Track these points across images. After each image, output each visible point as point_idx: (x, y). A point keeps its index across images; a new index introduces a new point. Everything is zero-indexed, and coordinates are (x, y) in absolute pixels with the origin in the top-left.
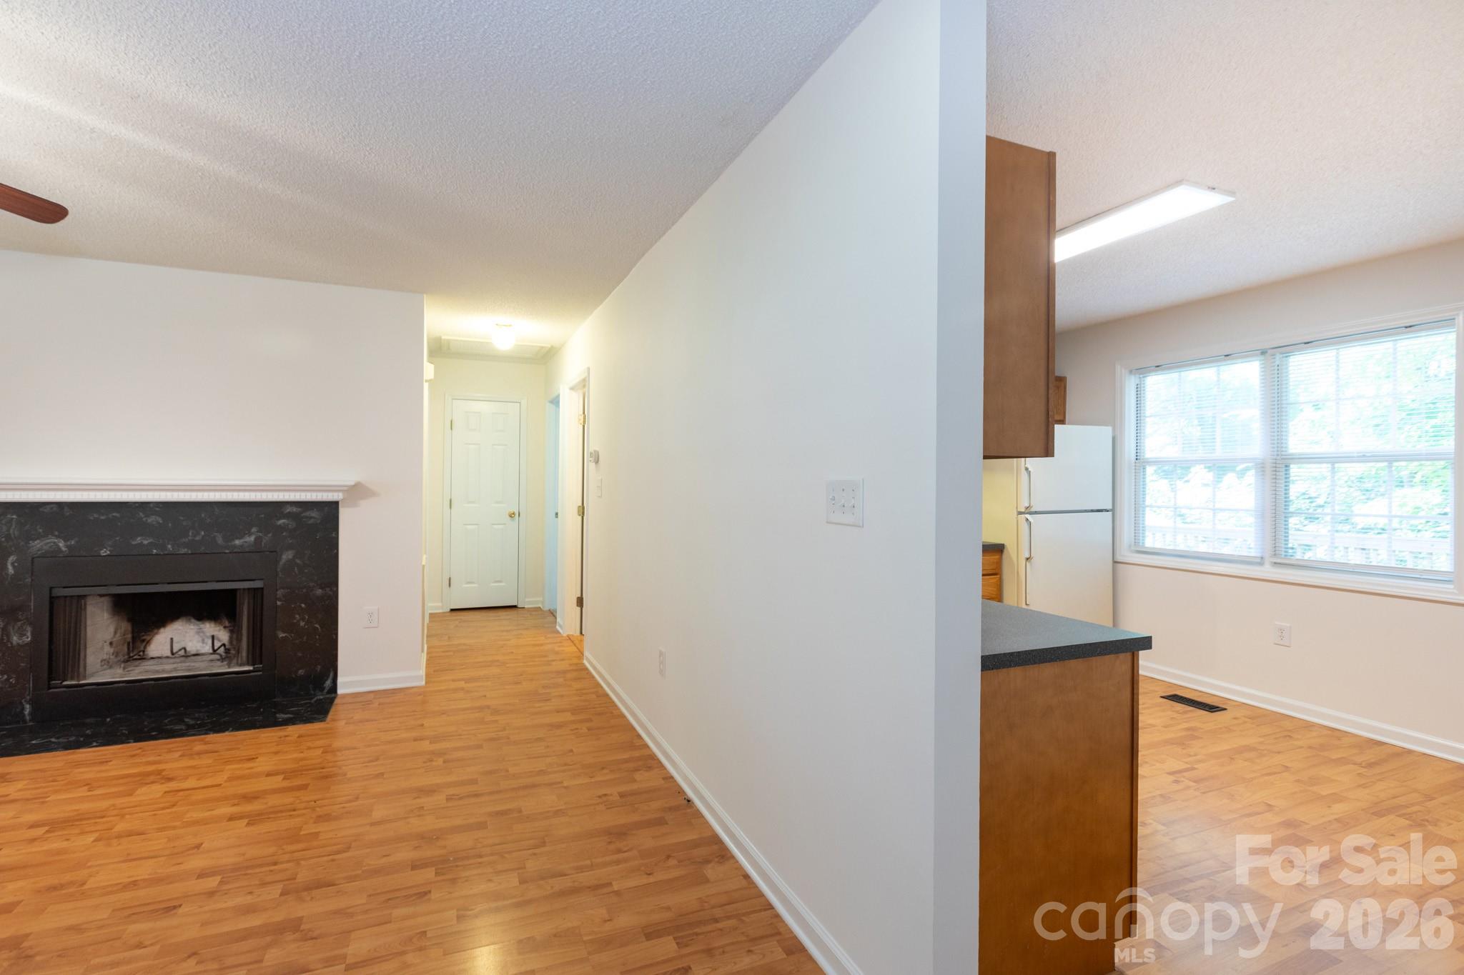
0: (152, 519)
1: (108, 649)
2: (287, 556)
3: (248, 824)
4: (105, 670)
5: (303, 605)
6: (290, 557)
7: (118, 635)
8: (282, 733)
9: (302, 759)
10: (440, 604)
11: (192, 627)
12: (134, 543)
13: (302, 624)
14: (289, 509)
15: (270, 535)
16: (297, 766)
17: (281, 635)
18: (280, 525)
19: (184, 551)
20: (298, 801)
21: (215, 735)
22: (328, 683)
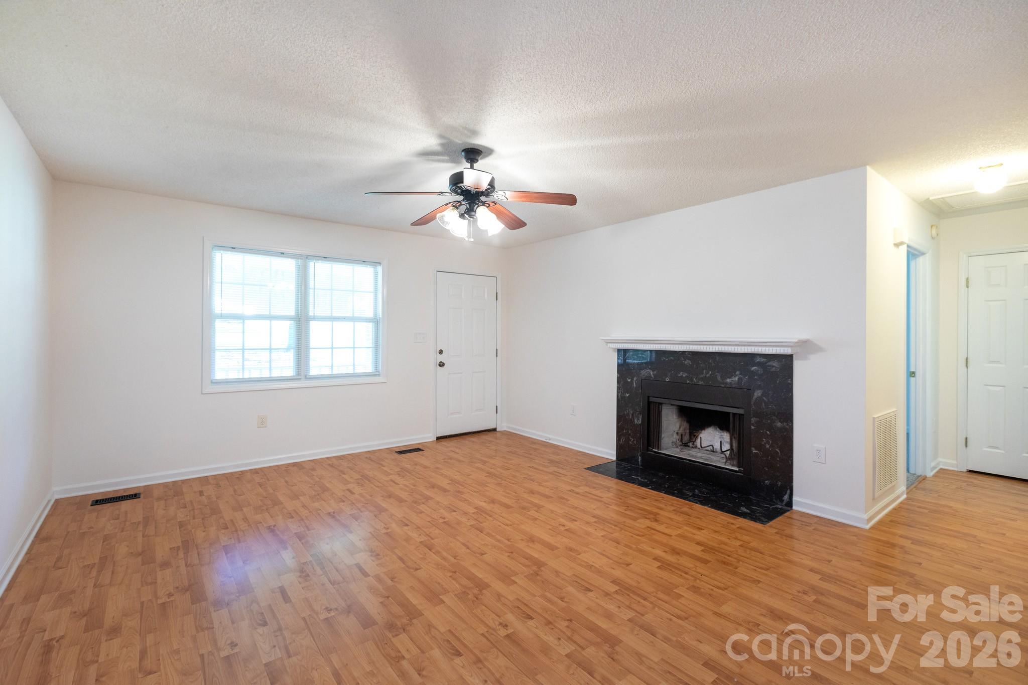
0: (687, 362)
1: (675, 436)
2: (758, 394)
3: (659, 567)
4: (674, 448)
5: (768, 432)
6: (760, 395)
7: (681, 429)
8: (732, 521)
9: (725, 544)
10: (955, 462)
11: (718, 433)
12: (679, 375)
13: (768, 446)
14: (758, 360)
15: (747, 377)
16: (717, 546)
17: (755, 451)
18: (753, 371)
19: (701, 383)
20: (694, 569)
21: (700, 505)
22: (786, 498)
